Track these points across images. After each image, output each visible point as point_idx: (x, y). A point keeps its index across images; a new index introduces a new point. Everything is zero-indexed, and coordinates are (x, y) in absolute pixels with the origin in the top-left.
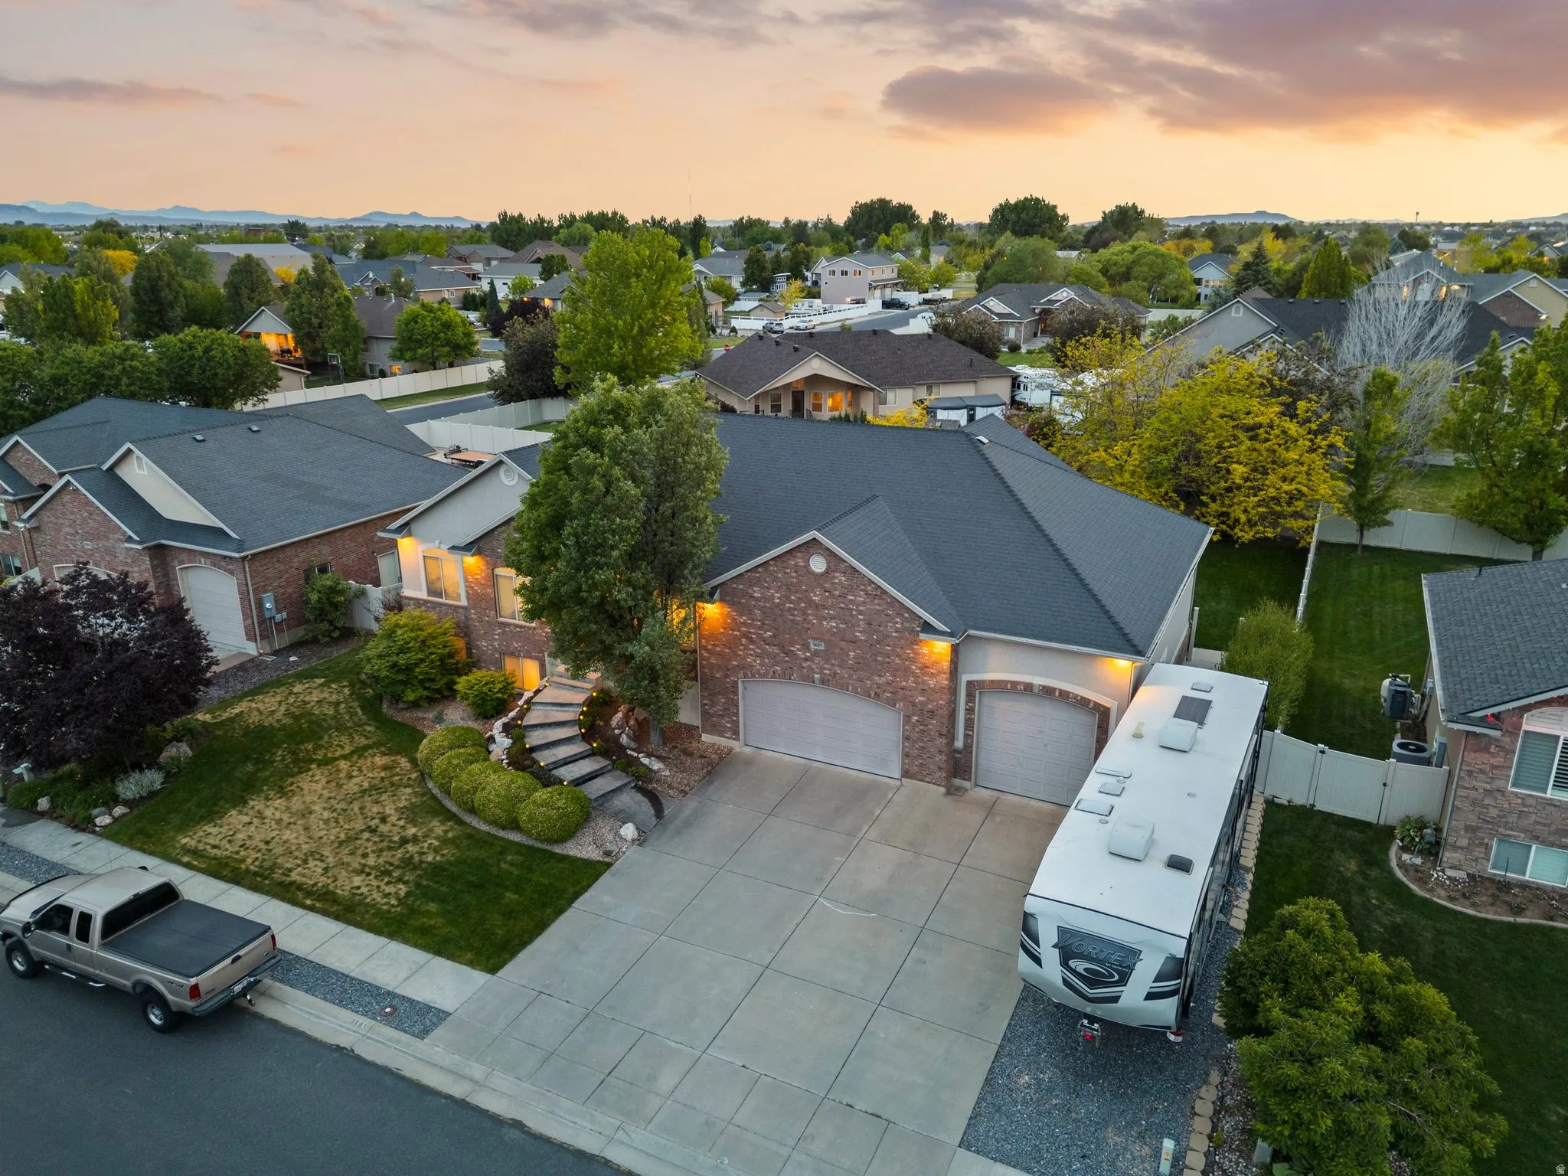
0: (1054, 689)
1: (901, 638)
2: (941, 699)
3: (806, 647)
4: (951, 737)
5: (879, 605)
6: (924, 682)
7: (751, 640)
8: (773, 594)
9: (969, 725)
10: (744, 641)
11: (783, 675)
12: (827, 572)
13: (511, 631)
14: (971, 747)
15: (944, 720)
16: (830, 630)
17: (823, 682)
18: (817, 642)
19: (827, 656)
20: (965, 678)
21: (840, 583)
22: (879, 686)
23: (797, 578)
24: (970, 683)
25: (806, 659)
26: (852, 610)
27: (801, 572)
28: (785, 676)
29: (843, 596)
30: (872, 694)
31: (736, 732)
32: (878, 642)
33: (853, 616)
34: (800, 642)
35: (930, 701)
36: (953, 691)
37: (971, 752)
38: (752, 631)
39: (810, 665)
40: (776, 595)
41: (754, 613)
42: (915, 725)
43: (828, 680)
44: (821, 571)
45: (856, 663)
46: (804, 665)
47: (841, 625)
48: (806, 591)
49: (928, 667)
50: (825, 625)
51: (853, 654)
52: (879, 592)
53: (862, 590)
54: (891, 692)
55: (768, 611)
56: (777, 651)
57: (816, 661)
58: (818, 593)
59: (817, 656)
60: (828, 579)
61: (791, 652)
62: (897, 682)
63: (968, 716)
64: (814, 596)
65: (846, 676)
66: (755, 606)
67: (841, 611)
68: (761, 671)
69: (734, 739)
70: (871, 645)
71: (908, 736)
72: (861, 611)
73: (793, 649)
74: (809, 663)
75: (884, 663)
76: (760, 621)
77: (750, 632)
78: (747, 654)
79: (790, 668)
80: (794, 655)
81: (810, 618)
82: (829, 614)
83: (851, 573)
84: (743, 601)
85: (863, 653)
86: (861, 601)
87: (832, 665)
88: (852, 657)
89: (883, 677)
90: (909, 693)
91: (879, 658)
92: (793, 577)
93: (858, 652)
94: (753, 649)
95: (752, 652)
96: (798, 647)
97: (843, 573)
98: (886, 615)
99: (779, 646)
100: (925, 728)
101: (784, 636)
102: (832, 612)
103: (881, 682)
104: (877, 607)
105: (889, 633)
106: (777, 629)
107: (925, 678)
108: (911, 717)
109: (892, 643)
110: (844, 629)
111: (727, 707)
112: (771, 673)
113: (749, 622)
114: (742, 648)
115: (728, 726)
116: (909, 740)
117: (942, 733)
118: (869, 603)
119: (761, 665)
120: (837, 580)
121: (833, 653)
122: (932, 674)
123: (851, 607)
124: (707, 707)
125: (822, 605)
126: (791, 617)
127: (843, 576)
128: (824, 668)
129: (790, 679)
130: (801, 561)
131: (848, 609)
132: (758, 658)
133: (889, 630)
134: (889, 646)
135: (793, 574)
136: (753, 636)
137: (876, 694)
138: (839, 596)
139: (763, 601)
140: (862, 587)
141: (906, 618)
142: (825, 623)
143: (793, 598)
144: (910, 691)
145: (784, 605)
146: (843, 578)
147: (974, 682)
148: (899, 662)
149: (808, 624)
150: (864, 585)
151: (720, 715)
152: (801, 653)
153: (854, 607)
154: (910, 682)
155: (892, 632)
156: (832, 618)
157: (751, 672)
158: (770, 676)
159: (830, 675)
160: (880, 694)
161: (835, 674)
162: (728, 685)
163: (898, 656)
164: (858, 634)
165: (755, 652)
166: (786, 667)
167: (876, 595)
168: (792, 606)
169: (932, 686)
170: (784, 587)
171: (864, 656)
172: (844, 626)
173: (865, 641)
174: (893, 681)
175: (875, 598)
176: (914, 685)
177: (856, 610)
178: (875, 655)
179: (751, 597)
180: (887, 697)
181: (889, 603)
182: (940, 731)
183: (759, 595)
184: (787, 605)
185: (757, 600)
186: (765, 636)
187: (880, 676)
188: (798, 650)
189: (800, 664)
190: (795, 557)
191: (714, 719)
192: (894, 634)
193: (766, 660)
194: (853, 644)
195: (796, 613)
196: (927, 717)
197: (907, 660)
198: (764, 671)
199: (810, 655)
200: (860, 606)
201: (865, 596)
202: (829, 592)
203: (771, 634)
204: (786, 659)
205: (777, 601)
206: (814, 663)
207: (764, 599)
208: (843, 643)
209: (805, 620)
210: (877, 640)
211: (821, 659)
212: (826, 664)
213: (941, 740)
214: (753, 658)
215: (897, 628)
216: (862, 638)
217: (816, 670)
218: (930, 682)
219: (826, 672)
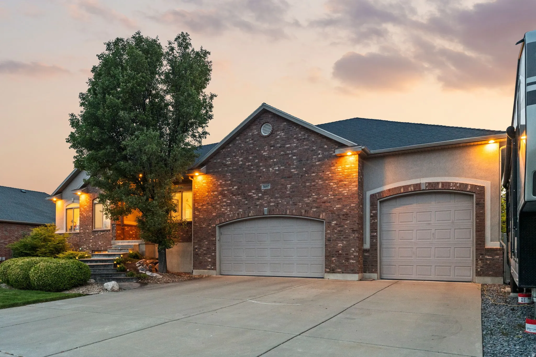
0: (438, 184)
3: (258, 190)
4: (361, 240)
5: (306, 145)
6: (340, 193)
7: (224, 196)
8: (238, 159)
9: (374, 228)
10: (220, 197)
11: (244, 215)
12: (272, 133)
13: (98, 235)
14: (377, 245)
15: (355, 219)
16: (274, 173)
17: (270, 212)
18: (266, 185)
19: (271, 193)
20: (369, 194)
21: (281, 138)
22: (308, 204)
23: (253, 143)
24: (372, 196)
25: (258, 199)
26: (289, 154)
27: (256, 139)
28: (246, 214)
29: (283, 146)
30: (303, 211)
31: (214, 264)
32: (306, 172)
33: (289, 158)
34: (255, 187)
35: (344, 206)
36: (362, 202)
37: (376, 250)
38: (225, 188)
39: (261, 202)
40: (240, 159)
41: (227, 175)
42: (334, 228)
43: (273, 210)
44: (268, 134)
45: (291, 192)
46: (258, 203)
47: (281, 168)
48: (258, 150)
49: (342, 181)
50: (271, 171)
51: (290, 186)
52: (306, 136)
53: (295, 138)
54: (317, 207)
55: (234, 171)
56: (240, 198)
57: (265, 198)
58: (266, 149)
59: (266, 195)
60: (273, 137)
61: (249, 196)
62: (320, 198)
63: (373, 221)
64: (264, 152)
65: (285, 203)
66: (227, 171)
67: (282, 157)
68: (230, 216)
69: (213, 269)
70: (302, 176)
71: (329, 238)
72: (295, 153)
73: (250, 194)
74: (261, 201)
75: (311, 186)
76: (230, 180)
77: (224, 190)
78: (222, 206)
79: (249, 208)
80: (251, 198)
81: (261, 168)
82: (273, 162)
83: (287, 129)
84: (220, 170)
85: (296, 184)
86: (294, 146)
87: (276, 198)
88: (289, 188)
89: (311, 197)
90: (329, 204)
91: (308, 184)
92: (251, 144)
93: (293, 183)
94: (225, 201)
95: (225, 204)
96: (254, 191)
97: (282, 130)
98: (312, 151)
99: (242, 195)
100: (342, 229)
101: (244, 186)
102: (275, 160)
103: (309, 201)
104: (305, 147)
105: (314, 164)
106: (240, 183)
107: (340, 190)
108: (331, 223)
109: (316, 170)
110: (284, 170)
111: (208, 247)
112: (237, 215)
113: (223, 183)
114: (219, 202)
115: (210, 260)
116: (330, 241)
117: (355, 229)
118: (300, 146)
119: (230, 211)
120: (278, 137)
121: (276, 189)
122: (345, 185)
123: (288, 152)
124: (197, 250)
125: (269, 157)
126: (249, 172)
127: (283, 133)
128: (271, 202)
129: (248, 217)
130: (255, 131)
131: (286, 155)
132: (228, 207)
133: (314, 161)
134: (314, 173)
135: (251, 142)
136: (226, 192)
137: (306, 211)
138: (280, 147)
139: (232, 166)
140: (295, 136)
141: (326, 148)
142: (271, 169)
143: (250, 158)
144: (330, 202)
145: (245, 165)
146: (283, 134)
147: (376, 194)
148: (321, 183)
149: (260, 173)
150: (296, 134)
151: (204, 254)
152: (255, 195)
153: (290, 152)
154: (329, 195)
155: (316, 162)
156: (275, 164)
157: (224, 218)
158: (235, 218)
159: (274, 206)
160: (308, 211)
161: (278, 204)
162: (210, 231)
163: (320, 179)
164: (293, 170)
165: (227, 203)
166: (246, 208)
167: (304, 139)
168: (250, 163)
169: (346, 194)
170: (245, 152)
171: (297, 185)
172: (283, 167)
173: (298, 174)
174: (317, 199)
175: (303, 141)
176: (332, 197)
177: (292, 153)
178: (305, 182)
179: (225, 165)
180: (313, 211)
181: (313, 142)
182: (352, 229)
183: (230, 163)
184: (247, 164)
185: (228, 166)
186: (233, 189)
187: (308, 197)
188: (254, 194)
189: (255, 203)
190: (252, 130)
191: (201, 258)
192: (317, 163)
193: (234, 207)
194: (289, 179)
195: (252, 168)
196: (343, 219)
197: (327, 180)
198: (232, 215)
199: (261, 195)
200: (294, 150)
201: (297, 142)
202: (273, 146)
203: (237, 187)
204: (246, 202)
205: (241, 163)
206: (264, 200)
207: (233, 164)
208: (282, 180)
209: (258, 170)
210: (306, 171)
211: (268, 196)
212: (272, 198)
213: (354, 235)
214: (225, 208)
215: (320, 158)
216: (296, 172)
217: (265, 205)
218: (344, 192)
219: (272, 204)
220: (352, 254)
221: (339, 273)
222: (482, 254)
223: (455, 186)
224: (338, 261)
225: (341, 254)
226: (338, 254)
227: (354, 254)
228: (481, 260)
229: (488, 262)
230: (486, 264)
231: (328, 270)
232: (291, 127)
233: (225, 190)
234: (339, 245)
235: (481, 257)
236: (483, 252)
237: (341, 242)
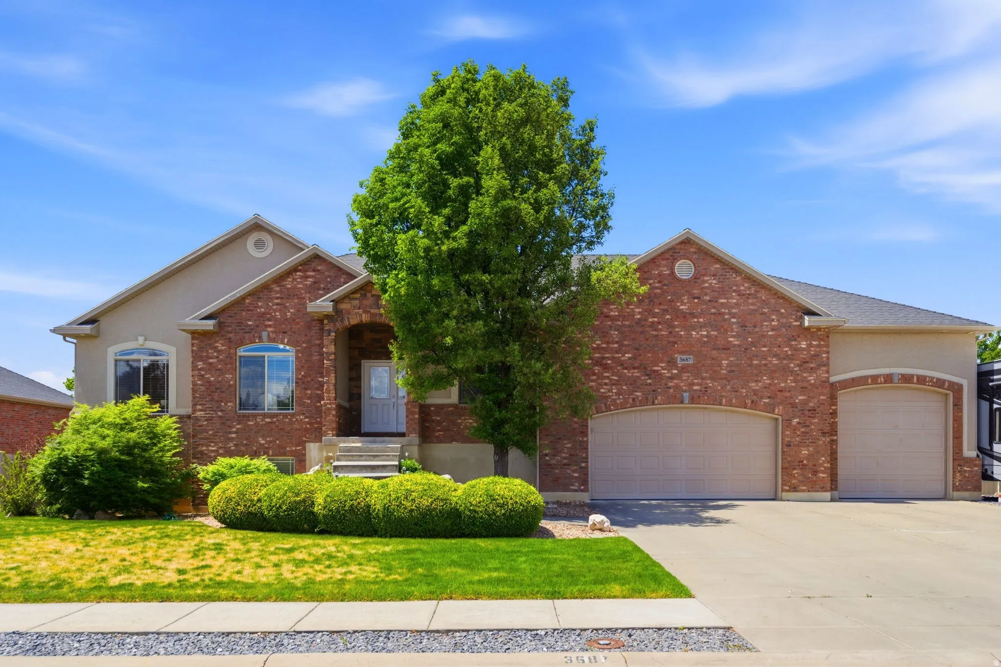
0: (912, 376)
1: (778, 336)
2: (823, 394)
3: (672, 363)
5: (752, 304)
6: (805, 380)
7: (606, 367)
8: (633, 310)
10: (597, 369)
11: (645, 402)
12: (696, 278)
13: (257, 424)
16: (700, 340)
17: (692, 400)
18: (684, 357)
19: (695, 370)
21: (711, 287)
22: (755, 393)
23: (660, 288)
25: (671, 378)
26: (725, 314)
27: (666, 282)
28: (649, 400)
29: (714, 300)
30: (749, 402)
31: (584, 481)
32: (753, 344)
33: (726, 320)
34: (666, 359)
35: (810, 399)
38: (607, 355)
39: (676, 384)
40: (637, 310)
41: (610, 334)
42: (795, 429)
43: (699, 397)
44: (689, 277)
45: (729, 372)
46: (670, 384)
47: (712, 333)
48: (672, 301)
49: (807, 362)
50: (694, 336)
51: (726, 362)
52: (753, 292)
53: (734, 291)
54: (769, 397)
55: (627, 329)
56: (637, 374)
57: (684, 378)
58: (685, 301)
59: (685, 372)
60: (697, 284)
61: (654, 372)
62: (775, 384)
63: (832, 420)
64: (681, 305)
65: (719, 388)
66: (611, 327)
67: (712, 316)
68: (618, 401)
69: (582, 491)
70: (746, 349)
71: (789, 442)
72: (734, 314)
73: (656, 368)
74: (676, 381)
75: (760, 366)
76: (617, 342)
77: (604, 358)
78: (600, 384)
79: (654, 391)
80: (658, 375)
81: (677, 330)
82: (698, 322)
83: (721, 275)
84: (597, 323)
85: (737, 360)
86: (734, 303)
87: (703, 379)
88: (725, 365)
89: (760, 382)
90: (788, 394)
91: (755, 362)
92: (657, 288)
93: (732, 359)
94: (608, 376)
95: (607, 381)
96: (663, 365)
97: (713, 276)
98: (762, 314)
99: (640, 368)
100: (807, 430)
101: (645, 356)
102: (701, 320)
103: (757, 388)
104: (752, 307)
105: (765, 333)
106: (637, 349)
107: (805, 375)
108: (791, 420)
109: (769, 343)
110: (716, 337)
111: (573, 453)
112: (631, 401)
113: (604, 346)
114: (594, 377)
115: (576, 475)
116: (790, 446)
117: (825, 431)
118: (743, 304)
119: (618, 394)
120: (707, 285)
121: (704, 365)
122: (812, 369)
123: (723, 310)
124: (547, 458)
125: (691, 314)
126: (654, 333)
127: (714, 279)
128: (694, 384)
129: (653, 405)
130: (665, 269)
131: (719, 314)
132: (614, 387)
133: (765, 330)
134: (765, 346)
135: (657, 285)
136: (609, 362)
137: (753, 402)
138: (710, 301)
139: (621, 319)
140: (734, 288)
141: (782, 313)
142: (694, 333)
143: (657, 311)
144: (789, 391)
145: (646, 320)
146: (714, 281)
147: (836, 382)
148: (776, 362)
149: (675, 337)
150: (737, 285)
151: (564, 465)
152: (666, 371)
153: (727, 311)
154: (789, 381)
155: (768, 331)
156: (702, 326)
157: (605, 404)
158: (629, 405)
159: (700, 391)
160: (757, 401)
161: (706, 388)
162: (576, 426)
163: (775, 355)
164: (731, 339)
165: (611, 380)
166: (649, 391)
167: (749, 294)
168: (656, 320)
169: (813, 381)
170: (646, 301)
171: (739, 362)
172: (716, 333)
173: (739, 346)
174: (770, 384)
175: (748, 298)
176: (793, 384)
177: (729, 314)
178: (751, 359)
179: (607, 317)
180: (765, 402)
181: (764, 301)
182: (822, 430)
183: (617, 313)
184: (650, 320)
185: (613, 319)
186: (623, 358)
187: (756, 381)
188: (663, 368)
189: (666, 385)
190: (659, 266)
191: (557, 471)
192: (770, 333)
193: (624, 387)
194: (725, 352)
195: (660, 327)
196: (808, 416)
197: (784, 359)
198: (621, 401)
199: (677, 372)
200: (733, 308)
201: (738, 297)
202: (698, 298)
203: (630, 355)
204: (649, 381)
205: (639, 316)
206: (682, 381)
207: (622, 316)
208: (714, 352)
209: (670, 333)
210: (752, 342)
211: (689, 374)
212: (695, 379)
213: (824, 439)
214: (608, 387)
215: (774, 325)
216: (736, 343)
217: (684, 388)
218: (809, 378)
219: (695, 388)
220: (822, 465)
221: (803, 491)
222: (960, 465)
223: (931, 381)
224: (802, 475)
225: (805, 465)
226: (802, 465)
227: (825, 465)
228: (959, 472)
229: (967, 475)
230: (965, 477)
231: (787, 488)
232: (728, 274)
233: (607, 357)
234: (803, 452)
235: (959, 468)
236: (962, 462)
237: (806, 449)
